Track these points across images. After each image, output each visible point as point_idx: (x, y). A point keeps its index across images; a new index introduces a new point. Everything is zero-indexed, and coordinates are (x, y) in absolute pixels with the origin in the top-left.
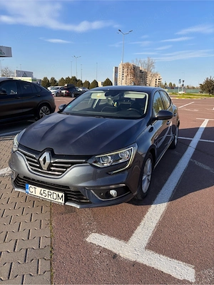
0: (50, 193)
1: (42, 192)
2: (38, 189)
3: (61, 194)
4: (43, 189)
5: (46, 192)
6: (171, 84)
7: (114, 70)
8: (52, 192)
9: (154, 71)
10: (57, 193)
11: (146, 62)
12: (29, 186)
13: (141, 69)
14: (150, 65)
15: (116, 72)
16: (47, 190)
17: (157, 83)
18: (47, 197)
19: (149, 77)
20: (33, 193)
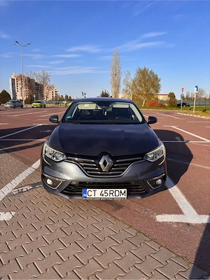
0: (112, 192)
1: (103, 192)
2: (98, 191)
3: (123, 190)
4: (104, 190)
5: (108, 192)
6: (67, 96)
7: (10, 81)
8: (114, 190)
9: (50, 83)
10: (119, 190)
11: (41, 74)
12: (88, 190)
13: (36, 81)
14: (45, 78)
15: (13, 84)
16: (109, 190)
17: (54, 95)
18: (108, 197)
19: (46, 90)
20: (93, 196)
